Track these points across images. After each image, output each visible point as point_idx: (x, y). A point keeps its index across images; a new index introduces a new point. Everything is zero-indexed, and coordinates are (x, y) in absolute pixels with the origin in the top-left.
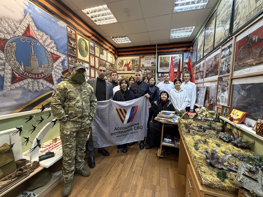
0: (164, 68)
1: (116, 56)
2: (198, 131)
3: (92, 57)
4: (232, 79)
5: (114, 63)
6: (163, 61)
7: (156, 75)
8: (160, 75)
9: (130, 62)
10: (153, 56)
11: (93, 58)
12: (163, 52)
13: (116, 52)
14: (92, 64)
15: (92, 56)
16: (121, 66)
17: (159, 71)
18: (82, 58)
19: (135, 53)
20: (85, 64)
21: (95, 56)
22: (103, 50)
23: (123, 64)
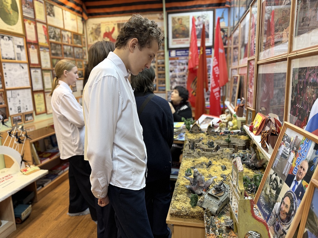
0: (179, 41)
1: (85, 17)
2: (207, 150)
3: (30, 24)
4: (258, 65)
5: (81, 32)
6: (177, 25)
7: (167, 54)
8: (173, 53)
9: (114, 29)
10: (158, 15)
11: (32, 26)
12: (177, 8)
13: (84, 7)
14: (31, 37)
15: (29, 21)
16: (97, 37)
17: (171, 46)
18: (8, 28)
19: (122, 9)
20: (15, 40)
21: (35, 21)
22: (53, 6)
23: (100, 32)
